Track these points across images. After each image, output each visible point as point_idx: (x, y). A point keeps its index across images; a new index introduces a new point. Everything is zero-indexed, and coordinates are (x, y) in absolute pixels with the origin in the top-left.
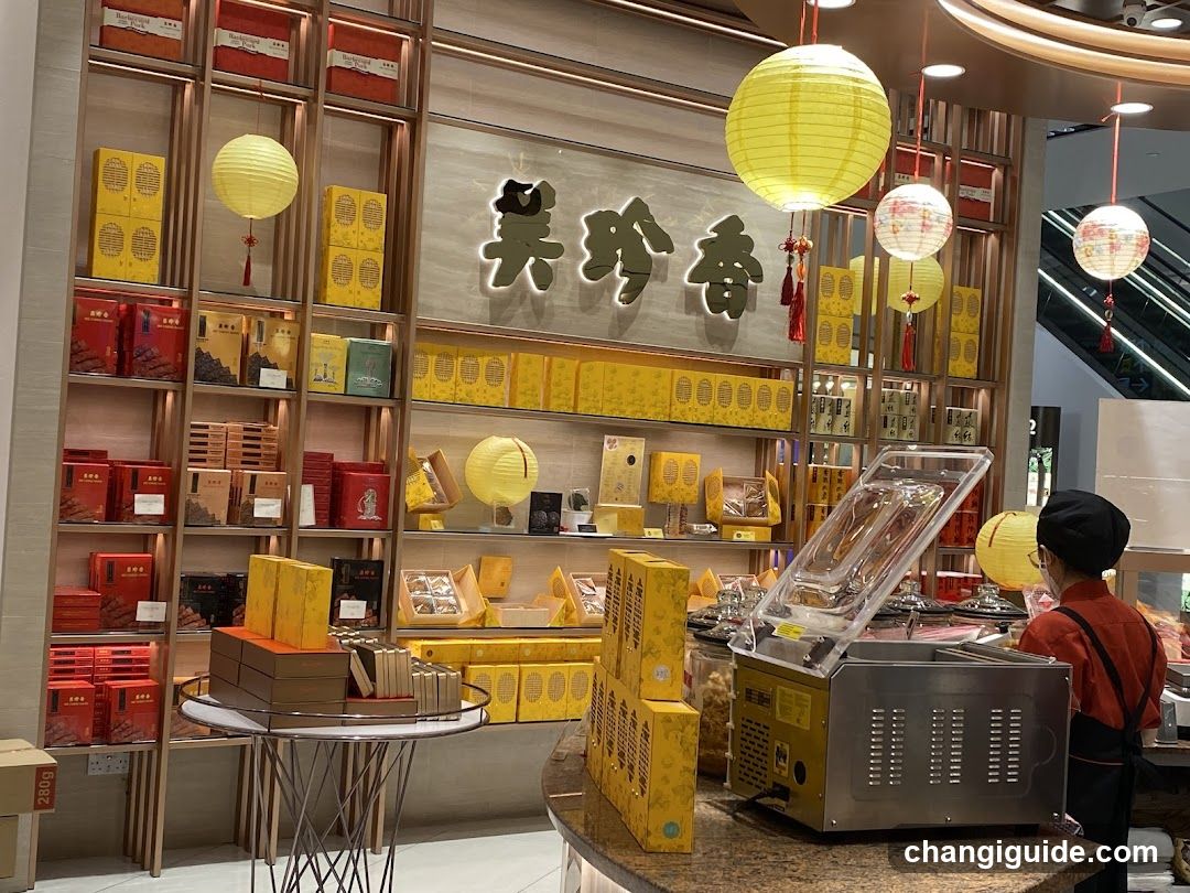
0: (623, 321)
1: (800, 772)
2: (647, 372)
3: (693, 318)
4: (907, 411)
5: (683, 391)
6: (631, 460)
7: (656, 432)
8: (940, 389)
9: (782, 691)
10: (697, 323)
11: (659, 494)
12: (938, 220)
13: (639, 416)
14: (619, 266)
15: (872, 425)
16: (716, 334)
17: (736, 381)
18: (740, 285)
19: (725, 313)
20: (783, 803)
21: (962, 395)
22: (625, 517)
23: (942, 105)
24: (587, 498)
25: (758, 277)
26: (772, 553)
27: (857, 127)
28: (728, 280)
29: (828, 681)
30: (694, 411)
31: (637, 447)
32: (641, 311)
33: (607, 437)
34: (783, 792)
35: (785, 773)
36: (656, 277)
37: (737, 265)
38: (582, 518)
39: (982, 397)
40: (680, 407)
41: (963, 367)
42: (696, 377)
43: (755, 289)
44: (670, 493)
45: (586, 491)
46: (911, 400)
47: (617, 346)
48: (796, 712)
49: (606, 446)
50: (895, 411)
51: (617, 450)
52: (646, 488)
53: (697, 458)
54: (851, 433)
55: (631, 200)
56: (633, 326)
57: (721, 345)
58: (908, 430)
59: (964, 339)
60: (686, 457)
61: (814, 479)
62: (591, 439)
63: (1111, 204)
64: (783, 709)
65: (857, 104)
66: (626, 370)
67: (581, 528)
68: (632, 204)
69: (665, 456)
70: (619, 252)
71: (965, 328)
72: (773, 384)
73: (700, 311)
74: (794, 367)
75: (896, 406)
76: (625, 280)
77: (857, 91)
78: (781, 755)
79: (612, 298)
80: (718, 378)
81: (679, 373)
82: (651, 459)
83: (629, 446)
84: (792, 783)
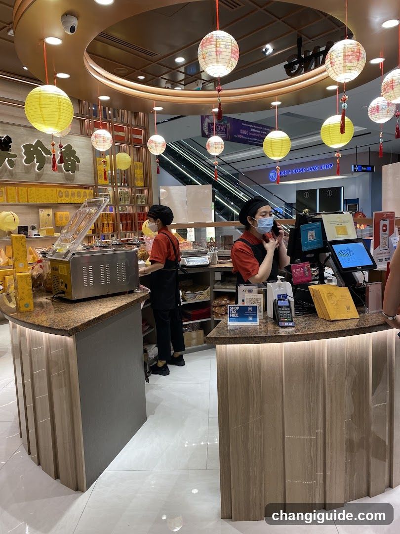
0: (39, 176)
1: (66, 286)
2: (49, 190)
3: (61, 174)
4: (126, 196)
5: (61, 195)
6: (49, 215)
7: (55, 207)
8: (134, 190)
9: (60, 266)
10: (62, 175)
11: (58, 224)
12: (108, 139)
13: (48, 202)
14: (35, 159)
15: (117, 201)
16: (68, 178)
17: (76, 191)
18: (73, 164)
19: (70, 172)
20: (64, 295)
21: (141, 192)
22: (48, 231)
23: (126, 111)
24: (36, 227)
25: (79, 161)
26: (94, 237)
27: (60, 109)
28: (70, 163)
29: (69, 262)
30: (65, 200)
31: (50, 211)
32: (44, 172)
33: (40, 209)
34: (63, 292)
35: (63, 287)
36: (47, 163)
37: (72, 158)
38: (36, 232)
39: (146, 191)
40: (60, 199)
41: (140, 184)
42: (64, 190)
43: (78, 165)
44: (61, 223)
45: (35, 225)
46: (128, 193)
47: (38, 183)
48: (63, 271)
49: (40, 212)
50: (123, 196)
51: (43, 213)
52: (54, 222)
53: (68, 213)
54: (112, 203)
55: (37, 140)
56: (42, 177)
57: (70, 181)
58: (127, 201)
59: (139, 176)
60: (65, 213)
61: (103, 216)
62: (36, 210)
63: (155, 134)
64: (61, 271)
65: (59, 102)
66: (42, 190)
67: (35, 235)
68: (37, 142)
69: (58, 213)
70: (35, 156)
71: (139, 173)
72: (87, 191)
73: (63, 172)
74: (93, 186)
75: (123, 195)
76: (38, 164)
77: (58, 98)
78: (62, 283)
79: (34, 169)
80: (70, 190)
81: (59, 189)
82: (55, 214)
83: (47, 211)
84: (65, 289)
